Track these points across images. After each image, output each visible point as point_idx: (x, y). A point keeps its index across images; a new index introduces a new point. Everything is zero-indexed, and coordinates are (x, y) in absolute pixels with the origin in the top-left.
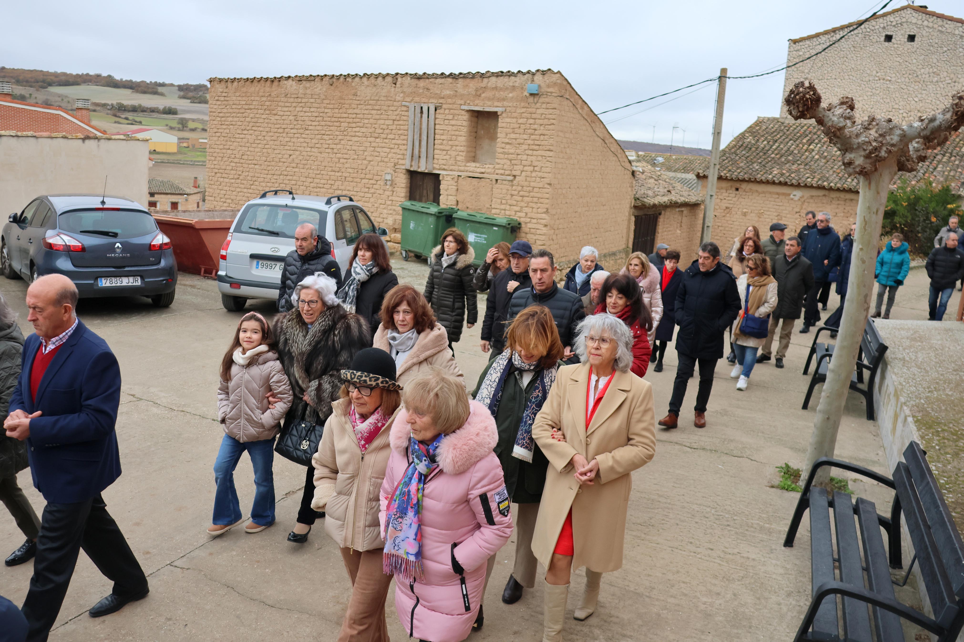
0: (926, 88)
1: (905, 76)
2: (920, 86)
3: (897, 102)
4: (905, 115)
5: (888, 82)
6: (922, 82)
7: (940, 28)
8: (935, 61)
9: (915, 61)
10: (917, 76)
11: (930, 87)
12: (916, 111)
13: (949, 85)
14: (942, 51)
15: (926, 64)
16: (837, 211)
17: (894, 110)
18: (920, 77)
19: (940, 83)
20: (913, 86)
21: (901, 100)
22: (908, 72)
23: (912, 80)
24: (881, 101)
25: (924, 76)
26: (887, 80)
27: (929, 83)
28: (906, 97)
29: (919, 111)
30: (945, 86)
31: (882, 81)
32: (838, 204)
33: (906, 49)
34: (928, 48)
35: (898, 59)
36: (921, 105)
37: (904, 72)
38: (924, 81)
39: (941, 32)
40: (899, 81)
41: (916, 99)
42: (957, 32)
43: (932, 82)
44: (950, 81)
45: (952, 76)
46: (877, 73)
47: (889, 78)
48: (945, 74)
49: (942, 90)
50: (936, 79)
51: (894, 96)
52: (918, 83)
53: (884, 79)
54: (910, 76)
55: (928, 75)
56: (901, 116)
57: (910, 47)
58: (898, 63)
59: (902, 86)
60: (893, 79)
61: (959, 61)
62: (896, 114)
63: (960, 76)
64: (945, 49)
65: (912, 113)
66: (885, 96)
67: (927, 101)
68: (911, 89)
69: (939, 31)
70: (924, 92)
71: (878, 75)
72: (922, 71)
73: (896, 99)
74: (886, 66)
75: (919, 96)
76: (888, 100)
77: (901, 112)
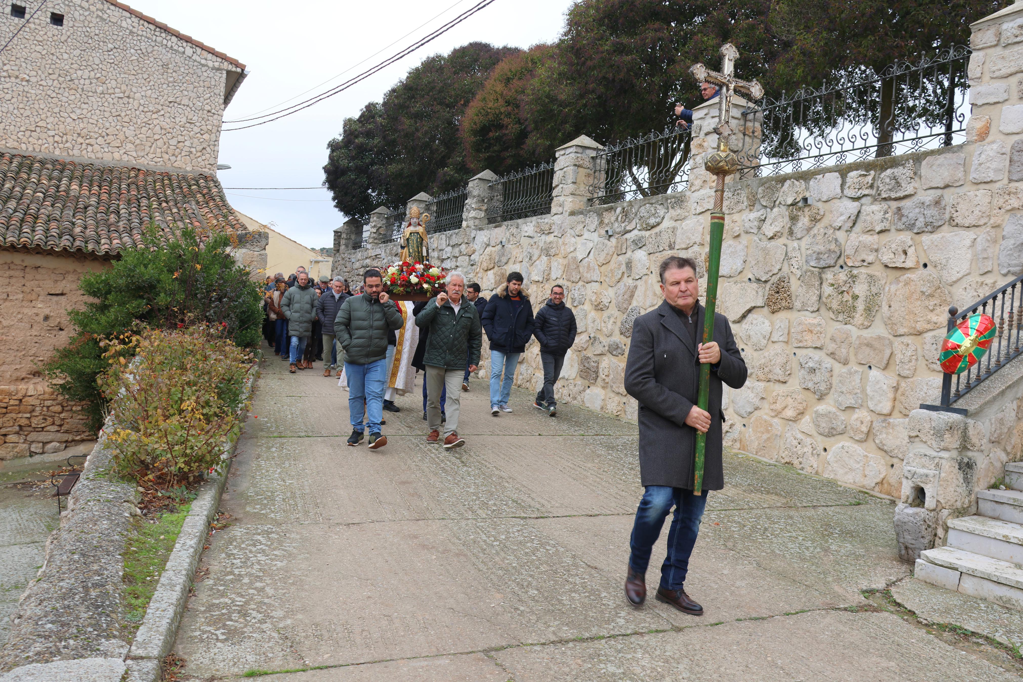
0: (86, 101)
1: (52, 77)
2: (78, 96)
3: (43, 116)
4: (57, 138)
5: (24, 83)
6: (80, 90)
7: (100, 14)
8: (97, 61)
9: (66, 56)
10: (72, 80)
11: (93, 99)
12: (75, 135)
13: (120, 101)
14: (105, 48)
15: (84, 63)
16: (9, 289)
17: (38, 129)
18: (76, 82)
19: (107, 96)
20: (66, 94)
21: (49, 114)
22: (57, 72)
23: (63, 86)
24: (15, 111)
25: (82, 81)
26: (22, 80)
27: (90, 94)
28: (57, 110)
29: (79, 134)
30: (115, 100)
31: (13, 79)
32: (11, 277)
33: (50, 34)
34: (86, 39)
35: (39, 48)
36: (82, 125)
37: (51, 71)
38: (83, 89)
39: (102, 19)
40: (43, 83)
41: (74, 116)
42: (124, 24)
43: (96, 92)
44: (121, 95)
45: (124, 87)
46: (5, 65)
47: (27, 78)
48: (113, 82)
49: (111, 106)
50: (101, 88)
51: (36, 106)
52: (73, 92)
53: (17, 77)
54: (61, 79)
55: (87, 82)
56: (51, 140)
57: (56, 32)
58: (39, 55)
59: (49, 92)
60: (33, 80)
61: (131, 67)
62: (43, 136)
63: (134, 90)
64: (110, 46)
65: (70, 138)
66: (21, 106)
67: (91, 121)
68: (64, 99)
69: (98, 16)
70: (84, 106)
71: (5, 68)
72: (80, 73)
73: (41, 112)
74: (19, 55)
75: (78, 111)
76: (28, 113)
77: (51, 133)
